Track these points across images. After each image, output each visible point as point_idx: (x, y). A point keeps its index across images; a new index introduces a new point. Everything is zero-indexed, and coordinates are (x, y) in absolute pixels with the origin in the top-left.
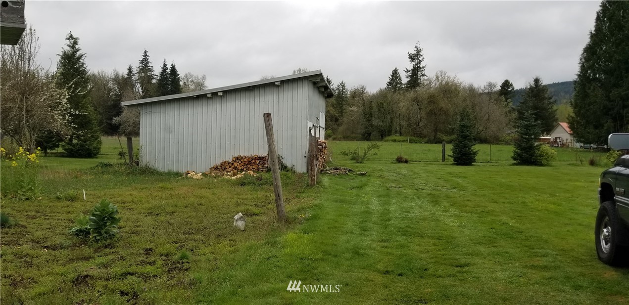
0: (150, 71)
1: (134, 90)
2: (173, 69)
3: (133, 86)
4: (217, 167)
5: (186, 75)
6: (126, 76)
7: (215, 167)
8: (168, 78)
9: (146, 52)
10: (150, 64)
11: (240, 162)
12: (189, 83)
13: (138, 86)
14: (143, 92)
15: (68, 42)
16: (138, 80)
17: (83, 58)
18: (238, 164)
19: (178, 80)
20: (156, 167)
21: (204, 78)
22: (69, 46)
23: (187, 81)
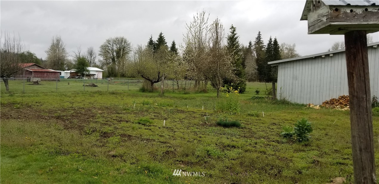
0: (262, 43)
1: (252, 55)
2: (276, 41)
3: (251, 53)
4: (328, 102)
5: (282, 44)
6: (248, 47)
7: (326, 102)
8: (272, 47)
9: (259, 32)
10: (261, 39)
11: (344, 100)
12: (284, 49)
13: (255, 52)
14: (257, 56)
15: (231, 30)
16: (255, 49)
17: (238, 39)
18: (343, 101)
19: (279, 48)
20: (289, 100)
21: (294, 46)
22: (231, 32)
23: (283, 48)
